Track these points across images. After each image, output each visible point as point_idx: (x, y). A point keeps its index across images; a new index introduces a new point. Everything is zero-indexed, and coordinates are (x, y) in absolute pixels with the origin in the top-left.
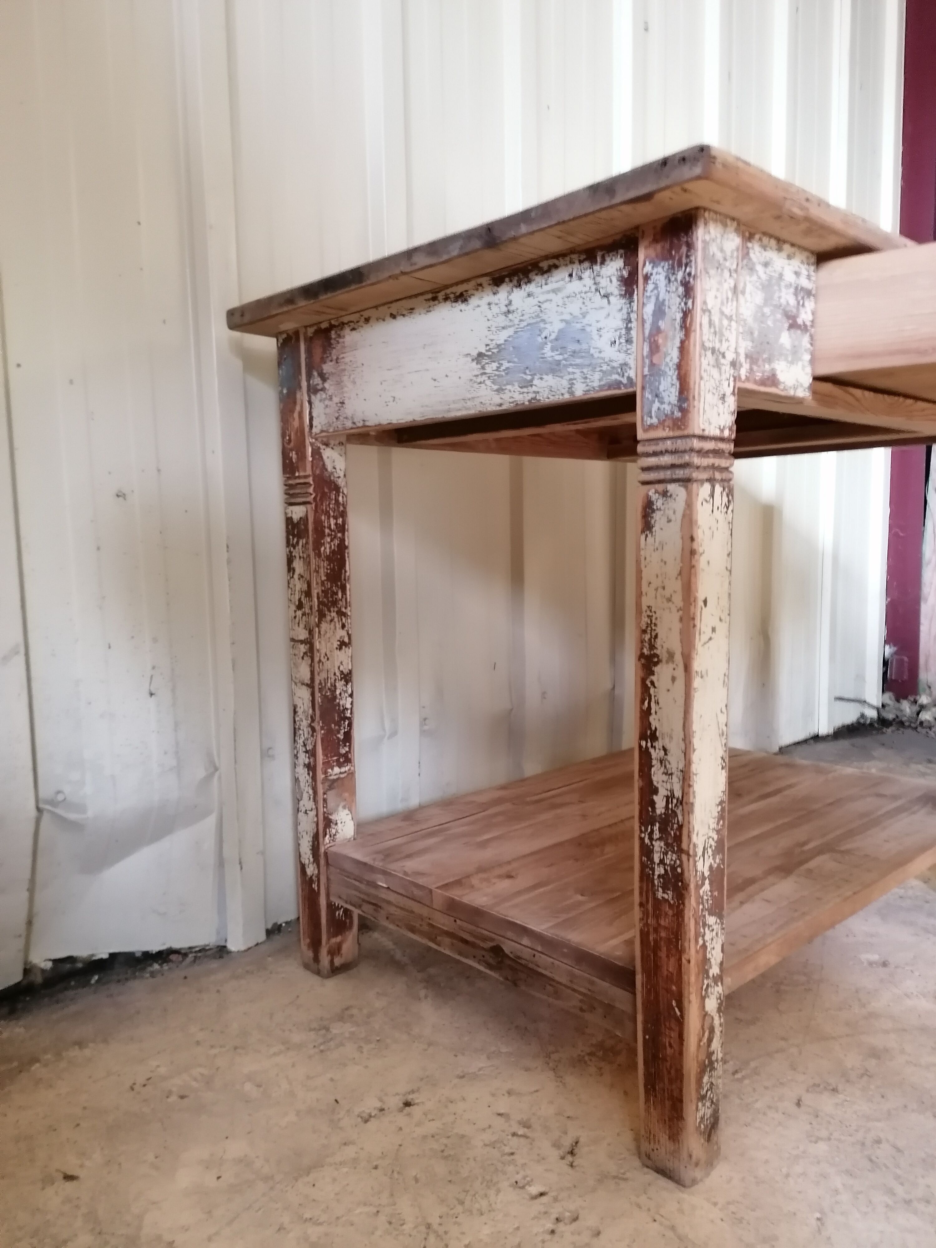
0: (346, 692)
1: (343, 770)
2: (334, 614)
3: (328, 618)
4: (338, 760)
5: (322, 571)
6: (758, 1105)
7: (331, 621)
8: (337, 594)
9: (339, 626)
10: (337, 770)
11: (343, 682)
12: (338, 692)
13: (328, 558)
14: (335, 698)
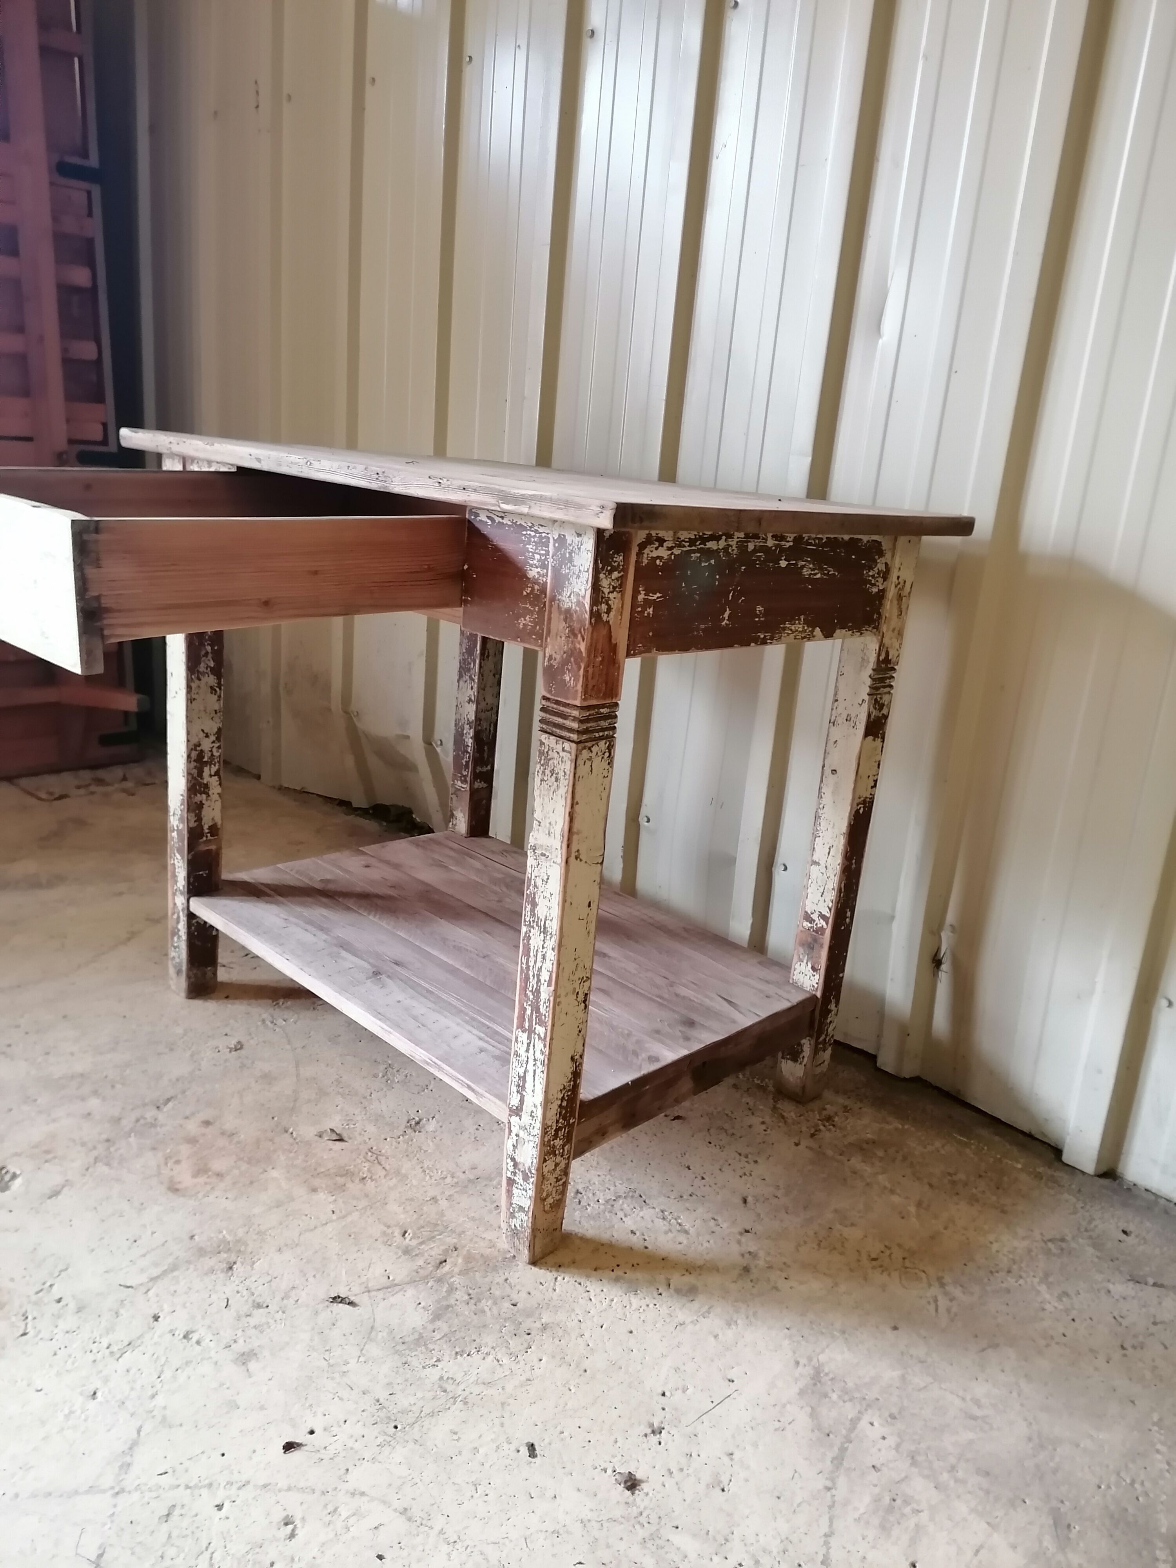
0: (469, 734)
1: (463, 786)
2: (467, 677)
3: (464, 679)
4: (461, 777)
5: (464, 645)
6: (232, 1021)
7: (466, 681)
8: (470, 664)
9: (470, 687)
10: (459, 783)
11: (468, 726)
12: (465, 732)
13: (468, 637)
14: (463, 735)
